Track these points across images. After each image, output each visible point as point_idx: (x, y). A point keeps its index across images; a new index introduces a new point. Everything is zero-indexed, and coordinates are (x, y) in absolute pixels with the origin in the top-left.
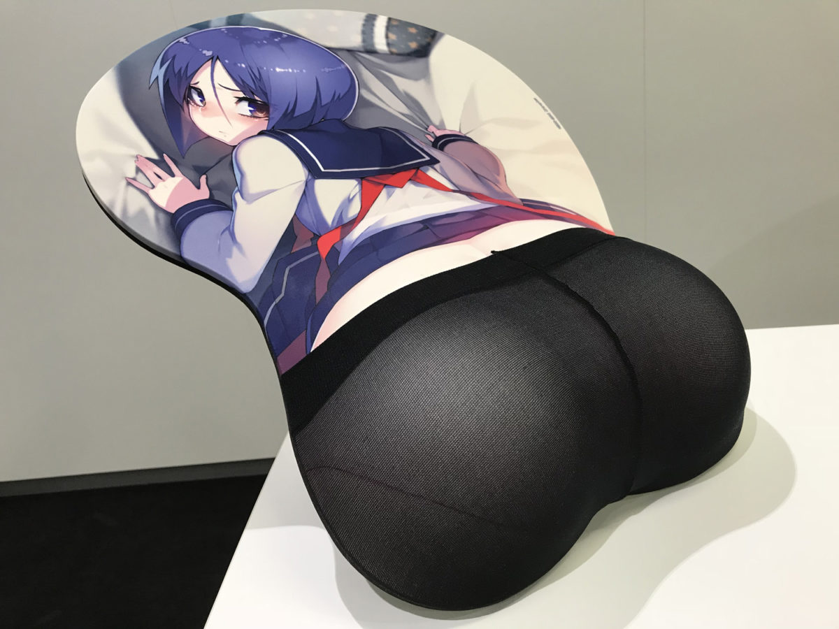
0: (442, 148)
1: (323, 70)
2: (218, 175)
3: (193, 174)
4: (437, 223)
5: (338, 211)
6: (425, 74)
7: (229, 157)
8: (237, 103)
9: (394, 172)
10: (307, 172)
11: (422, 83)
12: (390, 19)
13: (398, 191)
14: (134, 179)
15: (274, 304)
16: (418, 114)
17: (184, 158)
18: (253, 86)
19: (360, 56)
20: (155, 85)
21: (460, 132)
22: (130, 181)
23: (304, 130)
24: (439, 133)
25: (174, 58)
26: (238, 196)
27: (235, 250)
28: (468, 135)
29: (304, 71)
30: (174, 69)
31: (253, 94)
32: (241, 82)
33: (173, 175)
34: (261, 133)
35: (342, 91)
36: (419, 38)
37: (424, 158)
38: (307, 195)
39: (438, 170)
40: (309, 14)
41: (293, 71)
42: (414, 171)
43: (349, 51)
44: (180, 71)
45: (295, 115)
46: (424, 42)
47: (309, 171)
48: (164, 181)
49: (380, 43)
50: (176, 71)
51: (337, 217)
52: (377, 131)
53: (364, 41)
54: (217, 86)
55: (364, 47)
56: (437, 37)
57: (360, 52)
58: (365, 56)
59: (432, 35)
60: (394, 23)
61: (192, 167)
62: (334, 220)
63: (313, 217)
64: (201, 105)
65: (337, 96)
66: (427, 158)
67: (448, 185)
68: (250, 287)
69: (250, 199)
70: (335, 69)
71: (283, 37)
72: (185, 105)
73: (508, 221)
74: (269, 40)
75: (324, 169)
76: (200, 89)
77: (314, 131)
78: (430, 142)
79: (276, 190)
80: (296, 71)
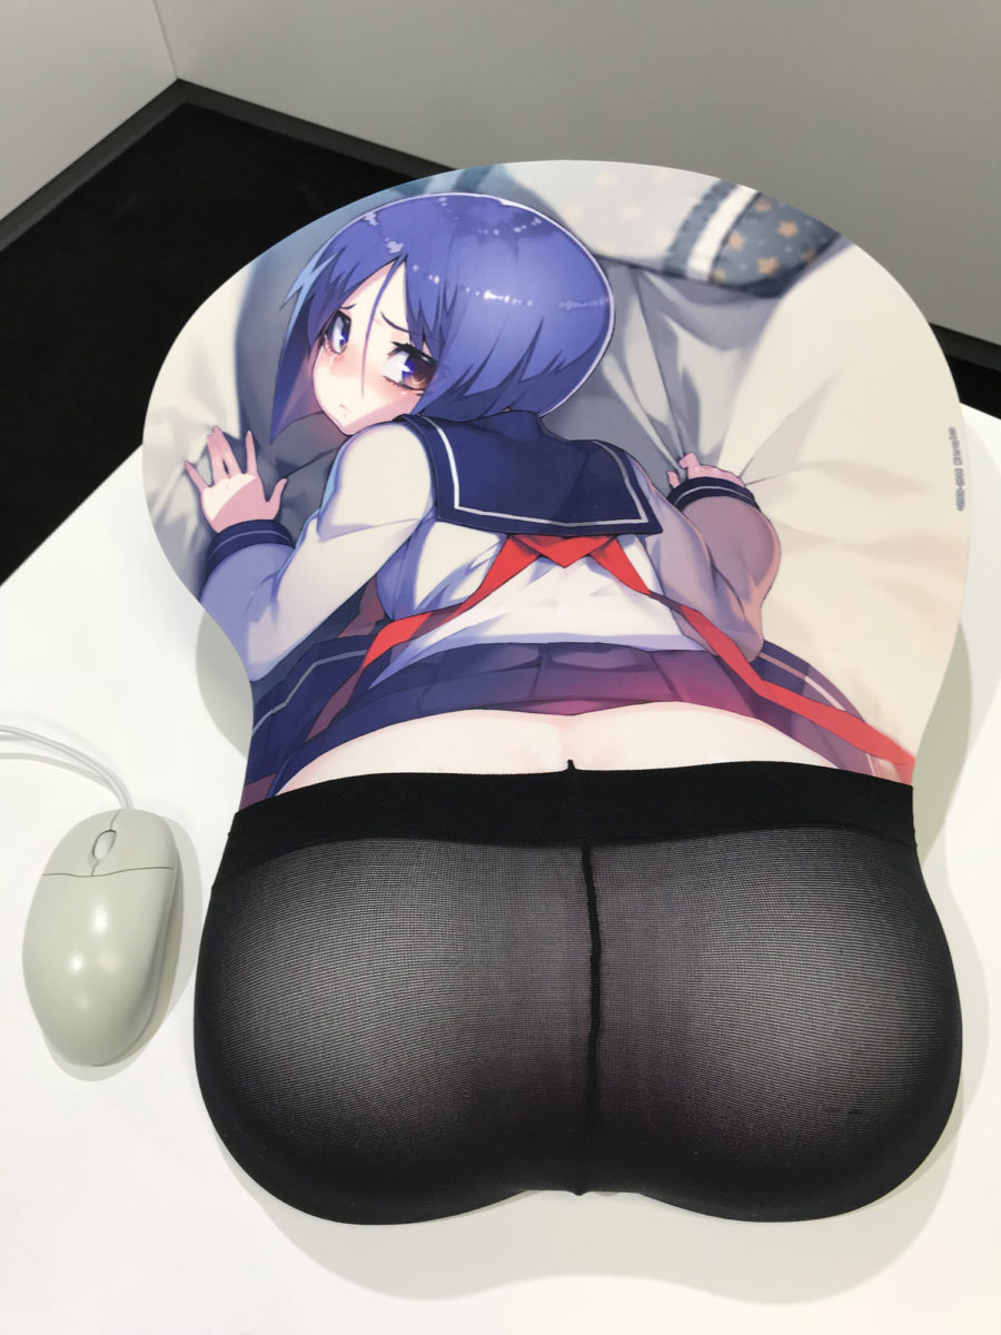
0: (681, 506)
1: (562, 305)
2: (303, 482)
3: (271, 472)
4: (563, 659)
5: (441, 584)
6: (747, 340)
8: (391, 355)
9: (566, 534)
10: (431, 504)
11: (731, 357)
12: (757, 197)
13: (556, 570)
14: (194, 466)
15: (270, 713)
16: (681, 423)
17: (271, 443)
19: (647, 280)
20: (292, 301)
21: (739, 477)
22: (189, 467)
23: (467, 424)
24: (696, 472)
25: (343, 249)
26: (312, 526)
27: (268, 612)
28: (749, 488)
29: (530, 303)
30: (331, 274)
31: (424, 340)
32: (416, 315)
33: (244, 469)
34: (400, 420)
35: (570, 355)
36: (789, 249)
37: (638, 517)
38: (410, 548)
40: (608, 174)
41: (511, 301)
42: (604, 540)
43: (634, 267)
44: (339, 277)
45: (469, 393)
46: (792, 262)
47: (436, 504)
48: (229, 477)
49: (700, 262)
50: (332, 280)
51: (433, 597)
52: (587, 448)
53: (674, 247)
54: (378, 316)
55: (667, 259)
56: (831, 250)
57: (653, 271)
58: (657, 281)
59: (822, 244)
60: (761, 207)
61: (274, 462)
62: (427, 598)
63: (400, 587)
64: (338, 350)
65: (557, 363)
66: (644, 519)
67: (650, 581)
68: (260, 674)
69: (326, 534)
70: (585, 305)
71: (534, 224)
72: (315, 348)
73: (676, 697)
74: (505, 228)
75: (460, 505)
76: (350, 320)
77: (483, 429)
78: (668, 487)
79: (370, 527)
80: (514, 301)
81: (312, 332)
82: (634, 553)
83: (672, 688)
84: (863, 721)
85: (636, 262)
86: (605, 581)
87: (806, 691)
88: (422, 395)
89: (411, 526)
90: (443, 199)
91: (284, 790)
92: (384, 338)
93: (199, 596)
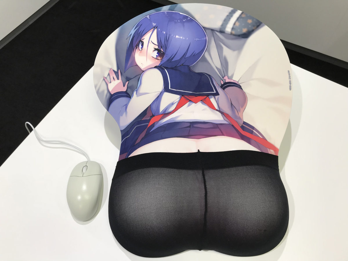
0: (224, 89)
1: (195, 39)
2: (132, 82)
3: (124, 80)
4: (196, 126)
5: (166, 107)
6: (239, 49)
7: (139, 76)
8: (153, 51)
9: (197, 95)
10: (163, 88)
11: (236, 52)
12: (242, 13)
13: (194, 104)
14: (106, 78)
15: (126, 138)
16: (224, 68)
17: (125, 73)
18: (163, 44)
19: (215, 33)
20: (129, 38)
21: (238, 82)
22: (105, 78)
23: (172, 68)
24: (227, 81)
25: (141, 25)
26: (135, 93)
27: (124, 114)
28: (240, 84)
29: (187, 39)
31: (161, 47)
32: (160, 42)
33: (118, 79)
34: (156, 67)
35: (197, 52)
36: (250, 26)
37: (214, 91)
38: (159, 98)
39: (216, 99)
40: (206, 7)
42: (206, 97)
43: (213, 30)
44: (141, 32)
46: (251, 30)
47: (165, 88)
48: (115, 81)
49: (228, 29)
50: (139, 32)
51: (164, 110)
52: (201, 74)
53: (222, 25)
54: (150, 41)
55: (220, 28)
56: (260, 27)
57: (217, 31)
58: (218, 34)
59: (258, 25)
60: (243, 16)
61: (126, 77)
62: (162, 111)
63: (156, 108)
64: (141, 50)
65: (193, 54)
66: (215, 92)
67: (216, 107)
68: (123, 129)
69: (138, 95)
70: (201, 39)
71: (188, 19)
72: (135, 49)
73: (223, 135)
74: (181, 20)
75: (171, 88)
76: (143, 42)
77: (176, 70)
78: (221, 84)
79: (149, 93)
80: (183, 38)
81: (134, 45)
82: (213, 100)
83: (222, 132)
84: (267, 141)
85: (213, 29)
86: (205, 107)
87: (253, 134)
88: (161, 61)
89: (159, 93)
90: (165, 13)
91: (130, 156)
92: (152, 47)
93: (108, 110)
